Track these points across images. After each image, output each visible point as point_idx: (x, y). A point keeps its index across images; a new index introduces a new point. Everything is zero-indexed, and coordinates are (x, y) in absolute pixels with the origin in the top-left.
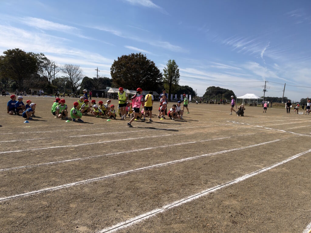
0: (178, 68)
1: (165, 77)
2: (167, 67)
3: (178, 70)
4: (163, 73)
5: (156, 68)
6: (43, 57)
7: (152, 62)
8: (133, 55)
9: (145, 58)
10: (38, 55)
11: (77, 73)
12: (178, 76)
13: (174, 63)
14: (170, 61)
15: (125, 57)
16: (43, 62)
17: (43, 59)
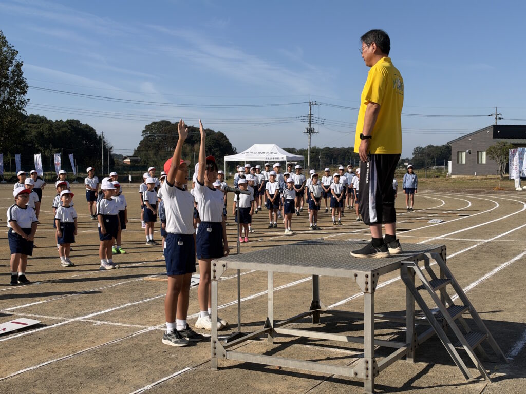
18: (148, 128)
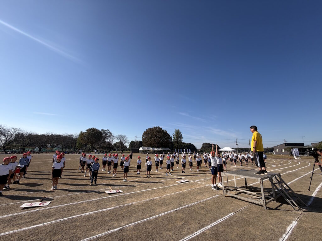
0: (181, 133)
1: (174, 139)
2: (174, 133)
3: (181, 135)
4: (172, 137)
5: (168, 134)
6: (109, 131)
7: (166, 131)
8: (154, 127)
9: (161, 129)
10: (106, 130)
11: (125, 139)
12: (181, 138)
13: (178, 130)
14: (176, 130)
15: (150, 129)
16: (108, 134)
17: (108, 132)
18: (203, 144)
